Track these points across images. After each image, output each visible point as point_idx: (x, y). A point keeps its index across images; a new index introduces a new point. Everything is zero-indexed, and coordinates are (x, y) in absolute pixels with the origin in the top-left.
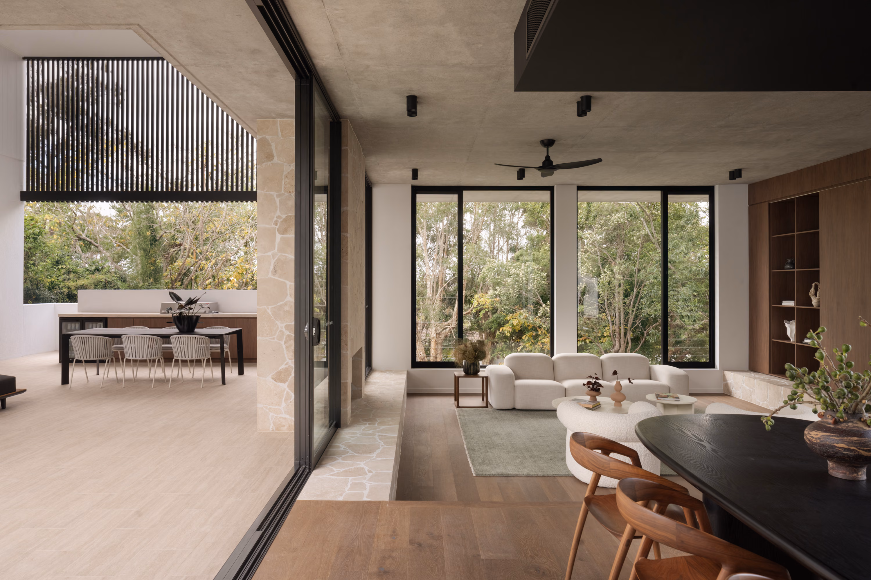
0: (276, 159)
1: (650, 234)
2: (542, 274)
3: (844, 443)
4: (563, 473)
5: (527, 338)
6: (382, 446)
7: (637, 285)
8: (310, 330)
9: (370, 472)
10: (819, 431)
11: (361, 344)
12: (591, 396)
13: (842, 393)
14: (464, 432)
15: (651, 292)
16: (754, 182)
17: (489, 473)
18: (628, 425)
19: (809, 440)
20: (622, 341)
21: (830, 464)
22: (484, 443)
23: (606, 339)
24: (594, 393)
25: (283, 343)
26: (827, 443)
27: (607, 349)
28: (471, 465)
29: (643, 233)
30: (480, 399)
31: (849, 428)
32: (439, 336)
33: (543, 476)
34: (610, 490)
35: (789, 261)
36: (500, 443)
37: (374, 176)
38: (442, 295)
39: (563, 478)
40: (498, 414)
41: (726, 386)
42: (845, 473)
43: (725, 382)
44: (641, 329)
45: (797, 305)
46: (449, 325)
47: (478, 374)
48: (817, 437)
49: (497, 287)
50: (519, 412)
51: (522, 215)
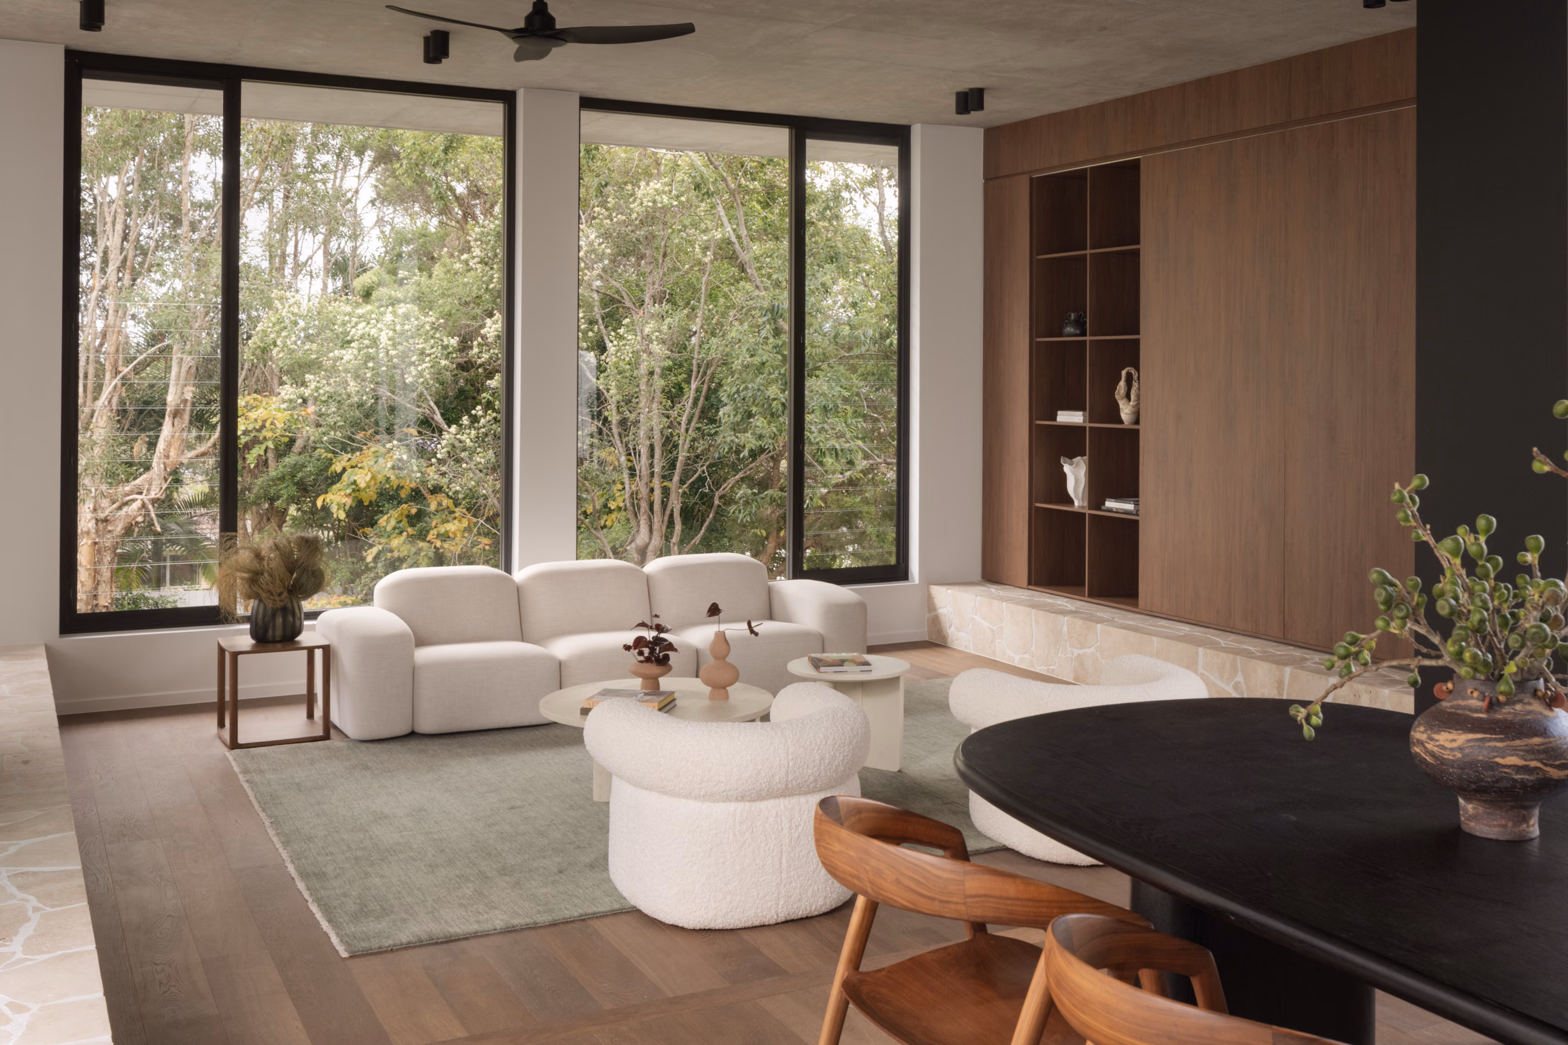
1: (734, 239)
2: (445, 339)
3: (1517, 755)
4: (605, 905)
5: (393, 522)
6: (35, 909)
7: (699, 372)
9: (18, 1008)
10: (1456, 730)
12: (645, 677)
13: (1543, 635)
14: (276, 823)
15: (746, 388)
16: (996, 124)
17: (391, 942)
18: (791, 750)
19: (1433, 755)
20: (657, 519)
21: (1467, 807)
22: (349, 848)
23: (614, 516)
24: (653, 669)
26: (1481, 758)
27: (618, 544)
28: (325, 925)
29: (719, 236)
30: (301, 712)
31: (1519, 718)
32: (105, 528)
33: (550, 925)
34: (742, 933)
35: (1073, 316)
36: (398, 844)
38: (115, 401)
39: (607, 921)
40: (368, 754)
41: (935, 623)
42: (1505, 826)
43: (933, 614)
44: (710, 488)
45: (1090, 422)
46: (141, 493)
47: (298, 639)
48: (1455, 745)
49: (308, 377)
50: (428, 742)
51: (370, 170)
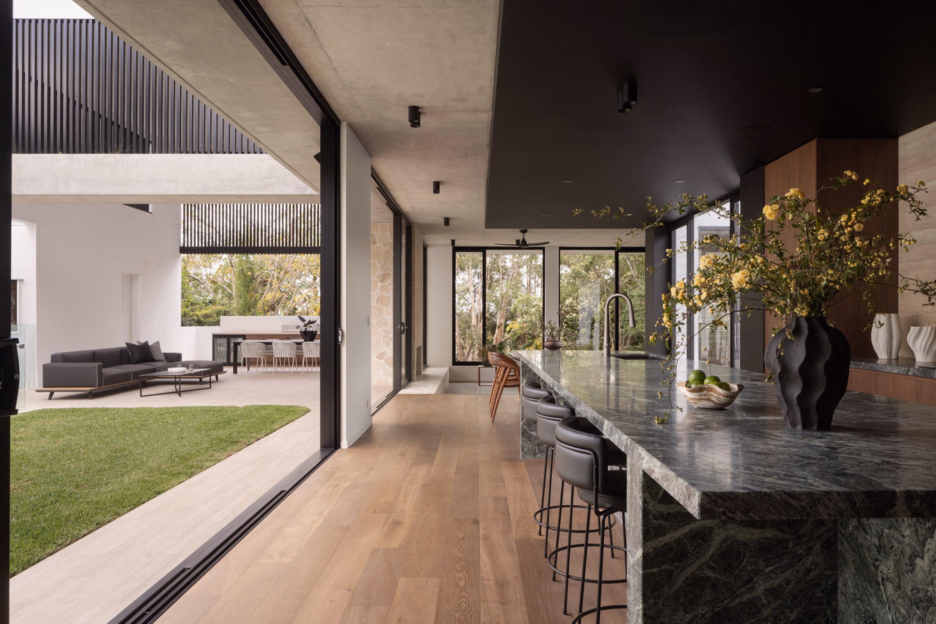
0: (378, 244)
8: (400, 328)
11: (421, 344)
25: (381, 339)
37: (428, 242)
49: (524, 316)
